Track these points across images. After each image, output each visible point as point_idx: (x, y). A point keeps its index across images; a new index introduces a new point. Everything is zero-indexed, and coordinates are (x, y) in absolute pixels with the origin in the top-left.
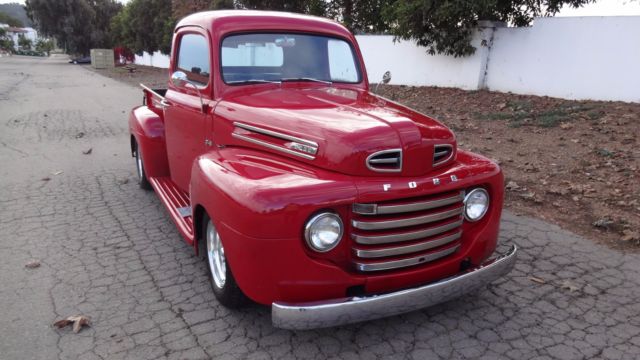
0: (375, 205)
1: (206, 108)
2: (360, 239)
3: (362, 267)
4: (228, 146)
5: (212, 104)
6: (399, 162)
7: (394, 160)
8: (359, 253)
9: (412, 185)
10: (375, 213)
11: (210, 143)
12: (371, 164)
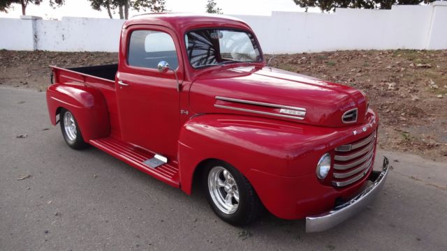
0: (350, 145)
1: (181, 87)
3: (338, 184)
5: (186, 83)
6: (355, 116)
8: (337, 176)
9: (364, 129)
10: (350, 150)
11: (187, 112)
12: (344, 119)
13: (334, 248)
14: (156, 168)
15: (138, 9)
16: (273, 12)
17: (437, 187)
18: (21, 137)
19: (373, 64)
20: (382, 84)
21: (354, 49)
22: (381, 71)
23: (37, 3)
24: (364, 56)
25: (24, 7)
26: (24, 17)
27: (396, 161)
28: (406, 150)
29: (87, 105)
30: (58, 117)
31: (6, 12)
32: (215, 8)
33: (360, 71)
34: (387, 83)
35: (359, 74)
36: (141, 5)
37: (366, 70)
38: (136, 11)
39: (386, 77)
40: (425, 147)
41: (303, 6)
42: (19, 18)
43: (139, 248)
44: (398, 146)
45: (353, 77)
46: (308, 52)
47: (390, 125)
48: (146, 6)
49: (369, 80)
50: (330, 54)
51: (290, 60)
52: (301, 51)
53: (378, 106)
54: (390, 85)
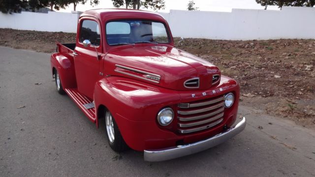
0: (189, 104)
1: (100, 57)
2: (181, 119)
3: (182, 132)
4: (112, 76)
5: (102, 55)
6: (198, 83)
7: (195, 83)
8: (181, 125)
9: (204, 94)
10: (188, 107)
11: (102, 74)
12: (186, 85)
13: (169, 175)
14: (89, 109)
15: (147, 7)
16: (233, 9)
17: (286, 146)
18: (37, 84)
19: (302, 50)
20: (301, 65)
21: (295, 38)
22: (307, 55)
23: (84, 3)
24: (300, 43)
25: (75, 6)
26: (75, 12)
27: (270, 123)
28: (287, 116)
29: (64, 67)
30: (54, 76)
31: (65, 9)
32: (194, 6)
33: (290, 55)
34: (305, 65)
35: (287, 57)
36: (149, 4)
37: (294, 54)
38: (146, 8)
39: (307, 60)
40: (302, 116)
41: (263, 5)
42: (70, 12)
43: (50, 155)
44: (281, 113)
45: (281, 59)
46: (258, 40)
47: (286, 97)
48: (152, 5)
49: (293, 62)
50: (274, 41)
51: (241, 45)
52: (252, 39)
53: (286, 82)
54: (308, 66)
